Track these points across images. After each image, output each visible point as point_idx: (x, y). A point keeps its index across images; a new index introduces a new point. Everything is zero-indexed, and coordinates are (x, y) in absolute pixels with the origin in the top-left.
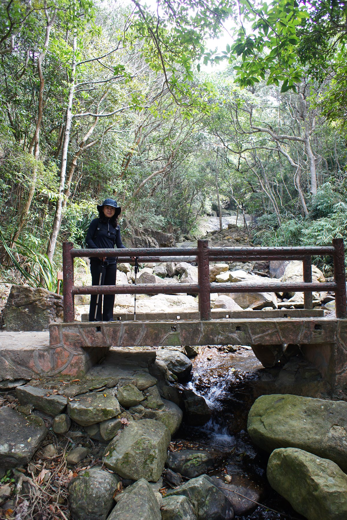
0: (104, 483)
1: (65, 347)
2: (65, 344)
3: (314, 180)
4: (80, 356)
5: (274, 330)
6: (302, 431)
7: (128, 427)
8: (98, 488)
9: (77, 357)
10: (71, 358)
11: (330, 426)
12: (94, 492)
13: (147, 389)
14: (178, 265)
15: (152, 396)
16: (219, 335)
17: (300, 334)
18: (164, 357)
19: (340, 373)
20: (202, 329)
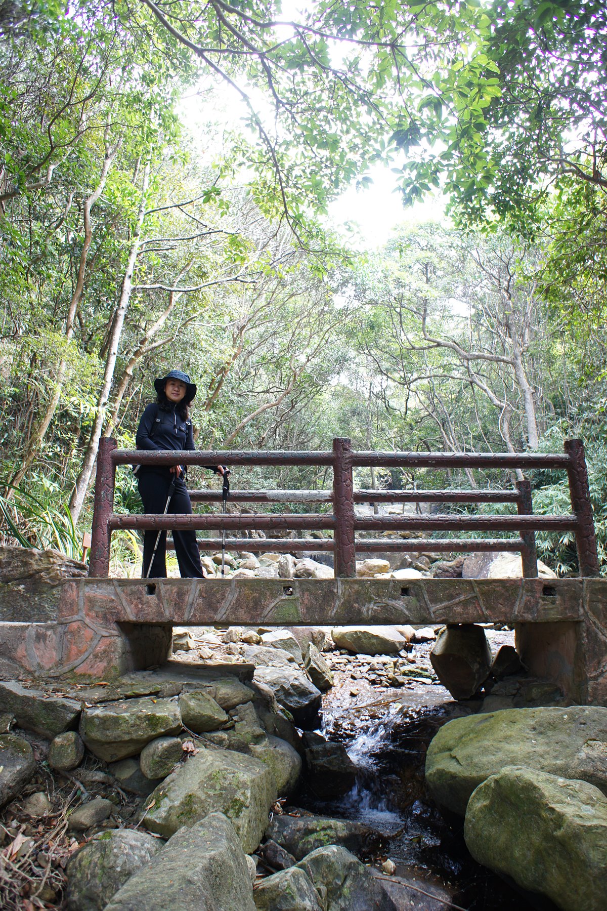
0: (141, 849)
1: (87, 621)
2: (87, 615)
3: (532, 426)
4: (113, 639)
5: (470, 596)
6: (529, 758)
7: (194, 758)
8: (127, 854)
9: (108, 641)
10: (96, 642)
11: (581, 743)
12: (120, 862)
13: (234, 707)
14: (299, 566)
15: (244, 722)
16: (370, 602)
17: (518, 603)
18: (268, 678)
19: (596, 678)
20: (340, 592)
